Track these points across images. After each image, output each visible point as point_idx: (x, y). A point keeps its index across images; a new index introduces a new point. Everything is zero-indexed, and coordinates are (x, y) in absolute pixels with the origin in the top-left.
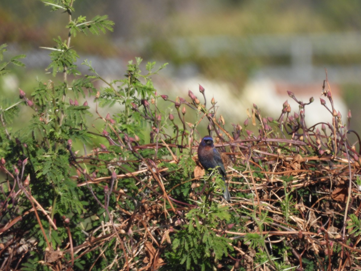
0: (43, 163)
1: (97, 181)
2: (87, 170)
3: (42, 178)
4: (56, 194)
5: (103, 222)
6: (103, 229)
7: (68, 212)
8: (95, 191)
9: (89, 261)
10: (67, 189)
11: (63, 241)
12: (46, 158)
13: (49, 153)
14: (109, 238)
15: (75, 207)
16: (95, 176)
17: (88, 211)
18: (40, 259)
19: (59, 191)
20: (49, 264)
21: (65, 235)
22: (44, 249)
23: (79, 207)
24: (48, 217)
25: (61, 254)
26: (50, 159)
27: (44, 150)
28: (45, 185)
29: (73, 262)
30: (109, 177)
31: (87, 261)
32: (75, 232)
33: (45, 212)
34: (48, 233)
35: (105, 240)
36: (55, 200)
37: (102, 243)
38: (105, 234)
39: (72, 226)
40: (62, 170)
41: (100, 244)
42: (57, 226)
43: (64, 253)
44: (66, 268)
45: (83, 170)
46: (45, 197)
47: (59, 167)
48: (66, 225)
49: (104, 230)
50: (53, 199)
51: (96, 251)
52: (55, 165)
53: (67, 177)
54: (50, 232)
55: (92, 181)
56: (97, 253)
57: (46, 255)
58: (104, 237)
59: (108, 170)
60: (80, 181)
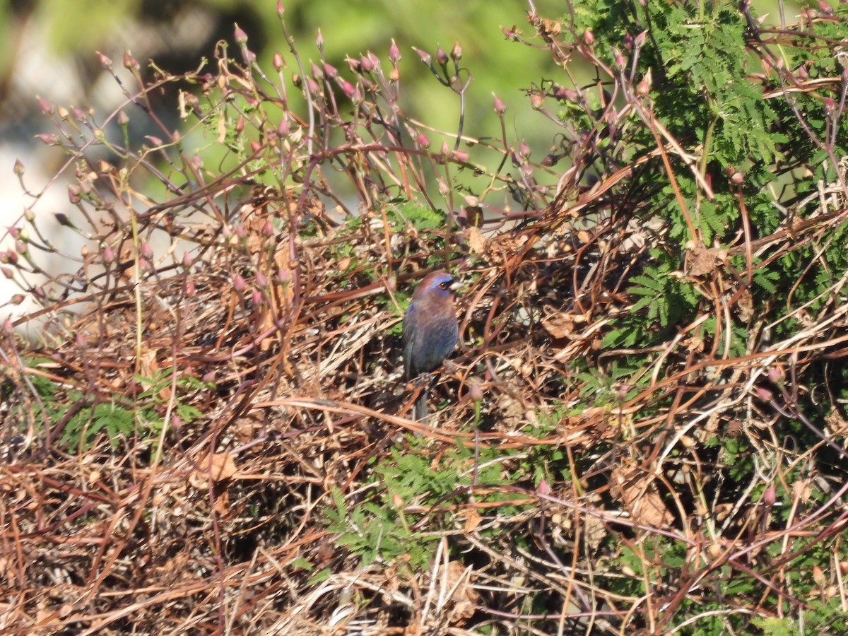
0: (682, 42)
1: (809, 86)
2: (785, 61)
3: (679, 79)
4: (713, 117)
5: (821, 183)
6: (822, 198)
7: (741, 158)
8: (805, 110)
9: (788, 274)
10: (738, 105)
11: (727, 227)
12: (689, 30)
13: (696, 19)
14: (835, 219)
15: (756, 146)
16: (805, 75)
17: (788, 157)
18: (673, 268)
19: (718, 109)
20: (694, 280)
21: (732, 211)
22: (682, 243)
23: (766, 147)
24: (694, 169)
25: (722, 255)
26: (700, 34)
27: (686, 13)
28: (686, 95)
29: (750, 276)
30: (838, 79)
31: (783, 274)
32: (755, 205)
33: (687, 158)
34: (692, 207)
35: (827, 226)
36: (711, 130)
37: (820, 233)
38: (825, 211)
39: (750, 191)
40: (728, 60)
41: (815, 235)
42: (716, 189)
43: (728, 254)
44: (734, 290)
45: (776, 60)
46: (686, 123)
47: (721, 53)
48: (736, 188)
49: (824, 203)
50: (705, 128)
51: (804, 251)
52: (710, 47)
53: (739, 75)
54: (698, 205)
55: (797, 86)
56: (806, 255)
57: (688, 257)
58: (823, 218)
59: (836, 61)
60: (770, 86)
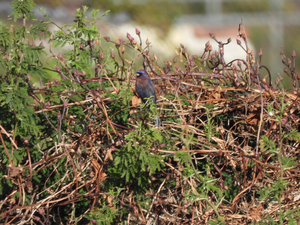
0: (6, 94)
1: (51, 108)
2: (42, 100)
3: (5, 107)
4: (17, 120)
5: (56, 142)
6: (56, 148)
7: (27, 135)
8: (50, 117)
9: (45, 176)
10: (26, 115)
11: (23, 159)
12: (8, 89)
13: (11, 86)
14: (61, 156)
15: (33, 130)
16: (49, 104)
17: (44, 134)
18: (4, 174)
19: (19, 117)
20: (11, 178)
21: (24, 154)
22: (7, 165)
23: (36, 130)
24: (11, 139)
25: (21, 169)
26: (12, 91)
27: (7, 84)
28: (8, 113)
29: (31, 176)
30: (61, 105)
31: (43, 176)
32: (33, 151)
33: (8, 135)
34: (10, 152)
35: (58, 158)
36: (16, 125)
37: (56, 161)
38: (57, 153)
39: (31, 146)
40: (22, 100)
41: (54, 161)
42: (18, 146)
43: (24, 169)
44: (26, 182)
45: (40, 100)
46: (8, 122)
47: (20, 97)
48: (26, 145)
49: (57, 150)
50: (15, 124)
51: (50, 167)
52: (16, 95)
53: (26, 105)
54: (13, 152)
55: (47, 109)
56: (51, 168)
57: (9, 170)
58: (57, 155)
59: (60, 99)
60: (37, 109)
